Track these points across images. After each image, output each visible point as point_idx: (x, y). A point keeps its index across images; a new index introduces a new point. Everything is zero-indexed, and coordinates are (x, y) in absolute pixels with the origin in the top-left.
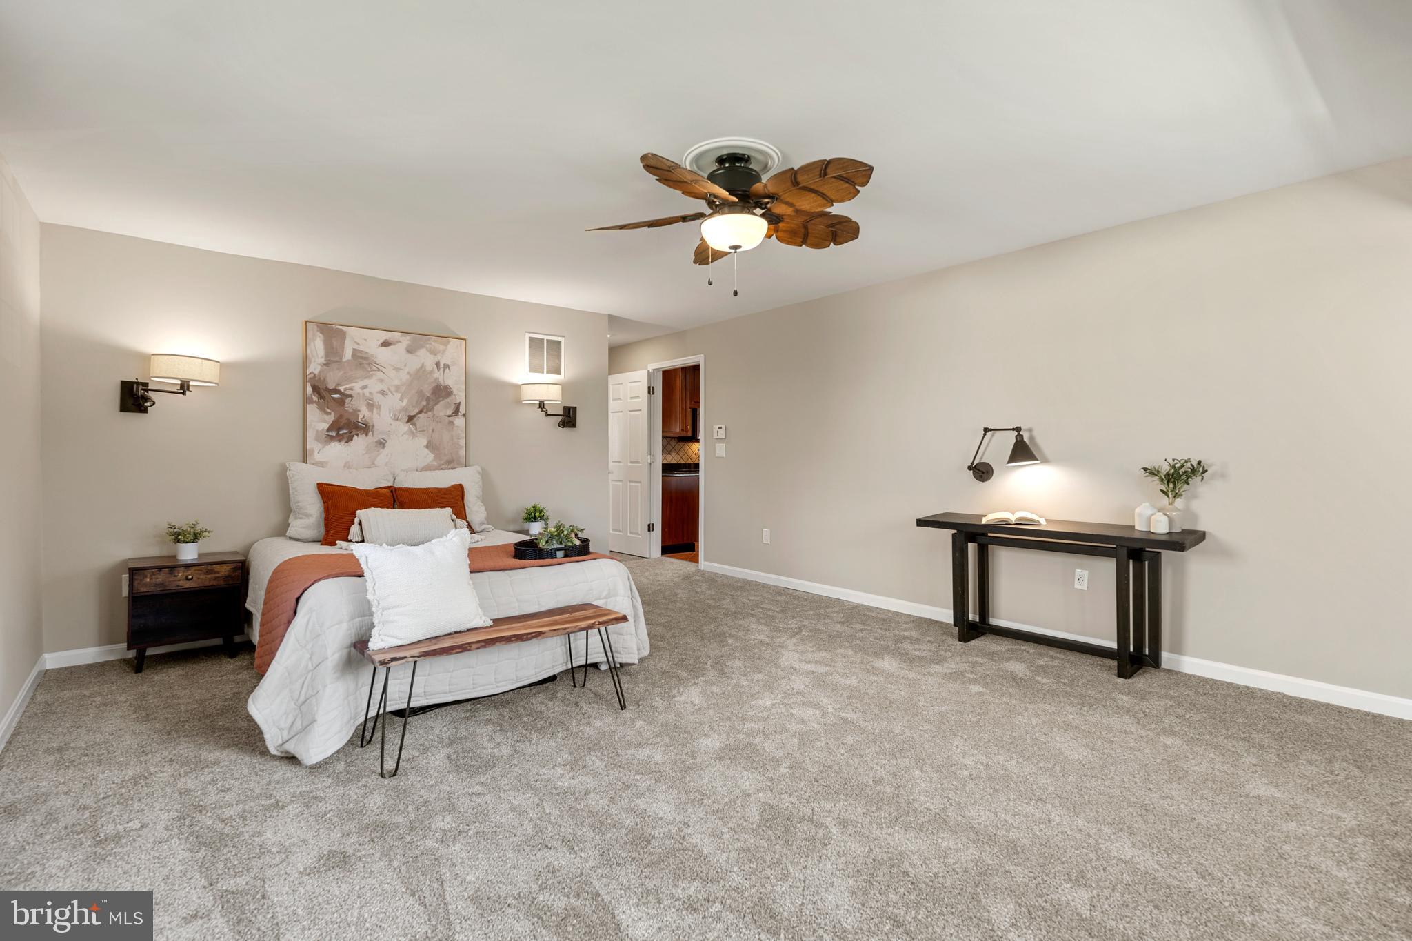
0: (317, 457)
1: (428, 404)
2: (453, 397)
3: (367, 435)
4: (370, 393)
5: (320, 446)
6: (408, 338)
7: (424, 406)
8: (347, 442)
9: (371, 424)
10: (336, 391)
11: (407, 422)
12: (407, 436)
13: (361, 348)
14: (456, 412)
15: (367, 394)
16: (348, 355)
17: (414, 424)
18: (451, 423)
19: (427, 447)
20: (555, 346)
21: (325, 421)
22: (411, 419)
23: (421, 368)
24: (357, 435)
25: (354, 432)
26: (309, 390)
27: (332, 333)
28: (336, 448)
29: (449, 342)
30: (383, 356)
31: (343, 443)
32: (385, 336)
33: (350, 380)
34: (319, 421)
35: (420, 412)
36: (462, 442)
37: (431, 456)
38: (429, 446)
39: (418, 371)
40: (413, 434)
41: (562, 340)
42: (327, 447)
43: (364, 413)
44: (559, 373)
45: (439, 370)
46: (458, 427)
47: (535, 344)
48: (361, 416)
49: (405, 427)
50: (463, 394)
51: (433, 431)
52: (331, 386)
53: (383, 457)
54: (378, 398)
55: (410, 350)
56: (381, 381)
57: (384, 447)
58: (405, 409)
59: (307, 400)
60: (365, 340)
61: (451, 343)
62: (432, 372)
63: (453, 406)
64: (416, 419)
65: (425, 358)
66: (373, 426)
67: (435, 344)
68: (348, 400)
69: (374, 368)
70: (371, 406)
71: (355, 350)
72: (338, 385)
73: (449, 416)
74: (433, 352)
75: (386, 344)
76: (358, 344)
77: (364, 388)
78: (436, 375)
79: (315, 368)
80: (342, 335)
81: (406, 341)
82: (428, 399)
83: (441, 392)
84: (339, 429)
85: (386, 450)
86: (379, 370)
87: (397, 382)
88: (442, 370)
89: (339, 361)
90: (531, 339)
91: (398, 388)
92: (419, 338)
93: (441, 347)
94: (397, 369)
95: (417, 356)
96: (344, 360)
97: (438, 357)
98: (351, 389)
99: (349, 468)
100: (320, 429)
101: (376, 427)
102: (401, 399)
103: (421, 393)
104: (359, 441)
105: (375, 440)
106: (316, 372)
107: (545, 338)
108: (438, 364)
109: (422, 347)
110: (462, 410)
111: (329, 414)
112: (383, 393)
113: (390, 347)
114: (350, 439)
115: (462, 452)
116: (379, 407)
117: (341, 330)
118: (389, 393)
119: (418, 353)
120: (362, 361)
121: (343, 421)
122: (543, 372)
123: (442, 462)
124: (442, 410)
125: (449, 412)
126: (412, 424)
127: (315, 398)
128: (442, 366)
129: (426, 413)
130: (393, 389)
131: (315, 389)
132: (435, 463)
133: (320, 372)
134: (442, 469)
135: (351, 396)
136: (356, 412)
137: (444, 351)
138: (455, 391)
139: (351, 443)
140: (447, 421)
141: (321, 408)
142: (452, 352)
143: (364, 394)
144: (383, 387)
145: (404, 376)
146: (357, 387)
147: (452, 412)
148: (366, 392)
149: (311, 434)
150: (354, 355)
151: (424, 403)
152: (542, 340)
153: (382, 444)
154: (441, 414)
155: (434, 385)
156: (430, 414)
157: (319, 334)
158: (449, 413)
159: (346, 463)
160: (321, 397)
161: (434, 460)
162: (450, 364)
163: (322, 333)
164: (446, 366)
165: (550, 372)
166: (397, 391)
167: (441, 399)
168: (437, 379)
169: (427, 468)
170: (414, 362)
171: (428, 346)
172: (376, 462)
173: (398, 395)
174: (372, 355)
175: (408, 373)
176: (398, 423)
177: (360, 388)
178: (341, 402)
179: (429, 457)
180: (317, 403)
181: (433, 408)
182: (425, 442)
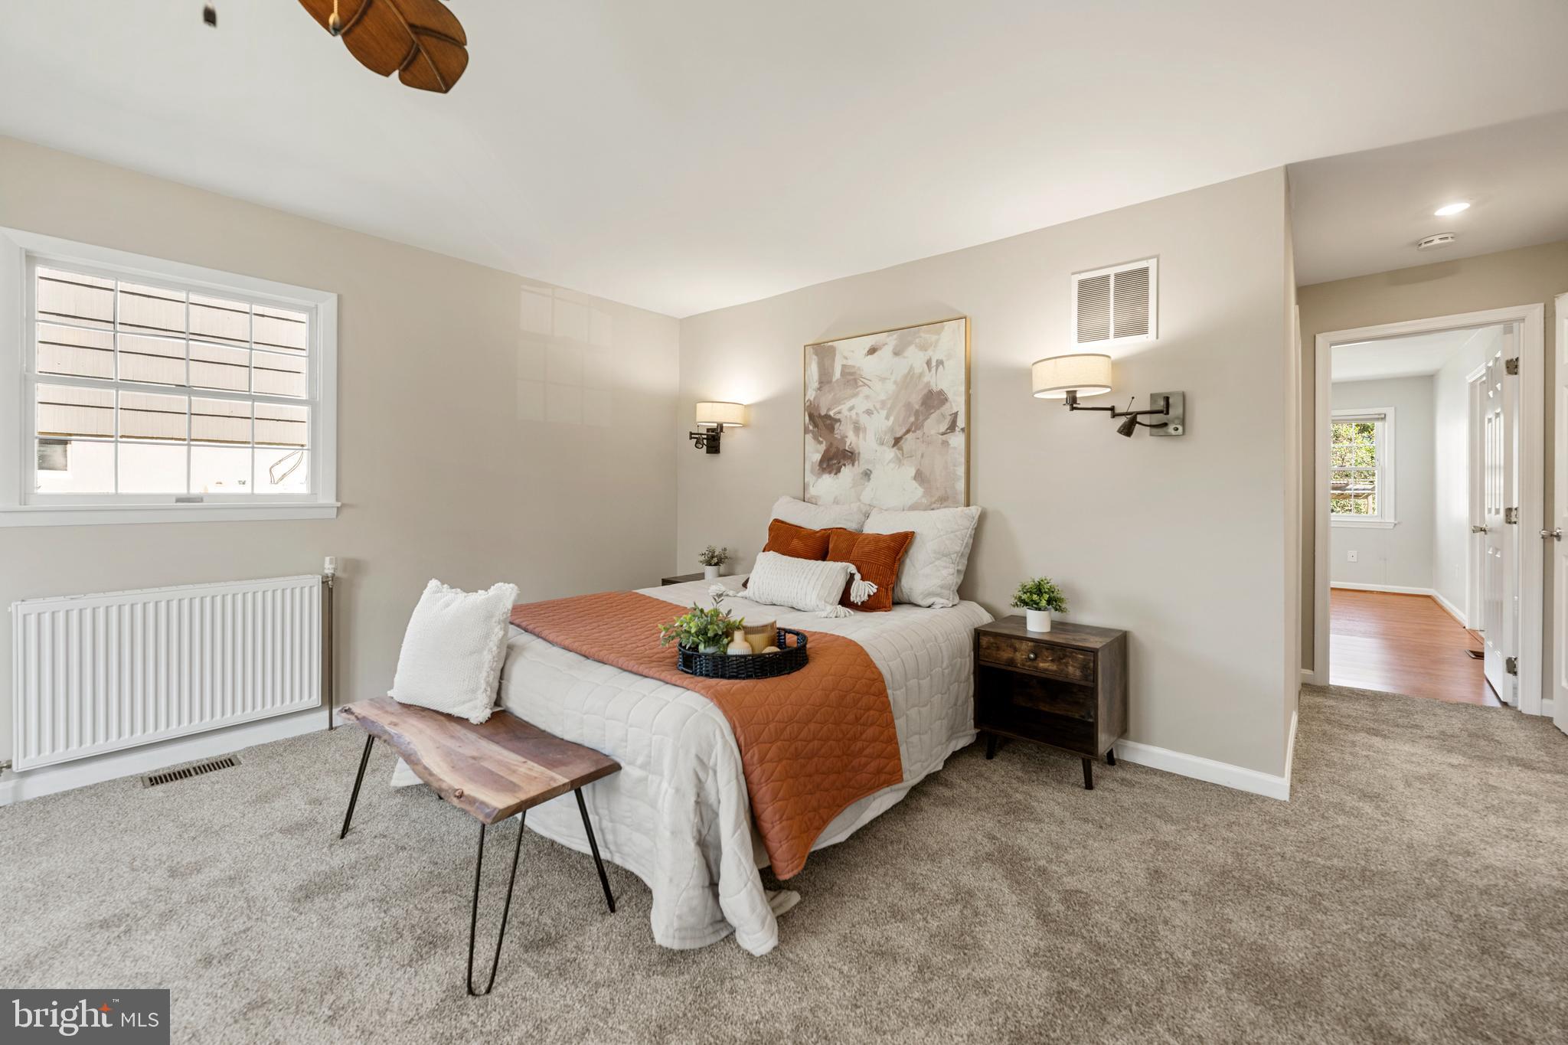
0: (812, 491)
1: (917, 419)
2: (947, 405)
3: (853, 465)
4: (857, 414)
5: (814, 478)
6: (895, 336)
7: (912, 424)
8: (836, 474)
9: (857, 452)
10: (827, 417)
11: (894, 446)
12: (892, 465)
13: (850, 363)
14: (952, 427)
15: (854, 417)
16: (837, 374)
17: (901, 449)
18: (945, 443)
19: (915, 478)
20: (1134, 282)
21: (818, 451)
22: (897, 441)
23: (909, 373)
24: (845, 465)
25: (842, 462)
26: (807, 418)
27: (823, 351)
28: (827, 480)
29: (943, 327)
30: (870, 367)
31: (832, 475)
32: (869, 342)
33: (837, 401)
34: (815, 452)
35: (908, 432)
36: (961, 471)
37: (920, 491)
38: (919, 477)
39: (906, 376)
40: (899, 461)
41: (1151, 264)
42: (820, 480)
43: (851, 440)
44: (1142, 329)
45: (930, 371)
46: (955, 448)
47: (1090, 291)
48: (848, 444)
49: (890, 453)
50: (962, 400)
51: (922, 456)
52: (823, 413)
53: (868, 493)
54: (864, 420)
55: (896, 353)
56: (867, 397)
57: (869, 479)
58: (892, 430)
59: (806, 431)
60: (853, 352)
61: (946, 328)
62: (921, 375)
63: (948, 419)
64: (902, 441)
65: (915, 358)
66: (859, 453)
67: (925, 335)
68: (837, 425)
69: (861, 383)
70: (858, 429)
71: (844, 366)
72: (829, 410)
73: (943, 434)
74: (923, 348)
75: (872, 351)
76: (846, 358)
77: (851, 409)
78: (926, 379)
79: (811, 395)
80: (833, 350)
81: (891, 340)
82: (917, 413)
83: (934, 400)
84: (830, 459)
85: (870, 485)
86: (865, 385)
87: (883, 397)
88: (934, 370)
89: (830, 382)
90: (1083, 284)
91: (883, 403)
92: (907, 331)
93: (934, 338)
94: (883, 380)
95: (905, 357)
96: (834, 379)
97: (930, 353)
98: (839, 413)
99: (837, 503)
100: (814, 461)
101: (861, 456)
102: (887, 418)
103: (908, 406)
104: (847, 471)
105: (861, 471)
106: (812, 399)
107: (1112, 272)
108: (929, 363)
109: (910, 343)
110: (961, 422)
111: (820, 443)
112: (869, 412)
113: (876, 354)
114: (838, 471)
115: (961, 486)
116: (865, 429)
117: (832, 347)
118: (875, 412)
119: (906, 354)
120: (852, 379)
121: (833, 450)
122: (1107, 337)
123: (933, 500)
124: (934, 426)
125: (943, 427)
126: (899, 449)
127: (811, 428)
128: (934, 364)
129: (914, 432)
130: (878, 406)
131: (811, 416)
132: (924, 501)
133: (814, 399)
134: (933, 509)
135: (839, 421)
136: (844, 438)
137: (937, 341)
138: (950, 396)
139: (840, 475)
140: (940, 441)
141: (815, 438)
142: (949, 342)
143: (851, 416)
144: (869, 405)
145: (890, 387)
146: (844, 408)
147: (946, 427)
148: (853, 413)
149: (808, 467)
150: (843, 374)
151: (912, 419)
152: (1107, 277)
153: (867, 474)
154: (933, 432)
155: (925, 391)
156: (919, 433)
157: (815, 357)
158: (943, 429)
159: (835, 498)
160: (816, 425)
161: (923, 496)
162: (944, 359)
163: (817, 355)
164: (940, 363)
165: (1121, 332)
166: (882, 408)
167: (932, 411)
168: (928, 383)
169: (914, 507)
170: (902, 366)
171: (917, 340)
172: (861, 498)
173: (884, 413)
174: (859, 368)
175: (895, 382)
176: (885, 448)
177: (849, 409)
178: (831, 429)
179: (916, 492)
180: (813, 432)
181: (922, 426)
182: (912, 472)
